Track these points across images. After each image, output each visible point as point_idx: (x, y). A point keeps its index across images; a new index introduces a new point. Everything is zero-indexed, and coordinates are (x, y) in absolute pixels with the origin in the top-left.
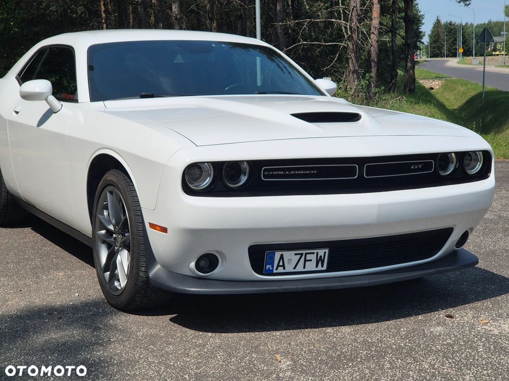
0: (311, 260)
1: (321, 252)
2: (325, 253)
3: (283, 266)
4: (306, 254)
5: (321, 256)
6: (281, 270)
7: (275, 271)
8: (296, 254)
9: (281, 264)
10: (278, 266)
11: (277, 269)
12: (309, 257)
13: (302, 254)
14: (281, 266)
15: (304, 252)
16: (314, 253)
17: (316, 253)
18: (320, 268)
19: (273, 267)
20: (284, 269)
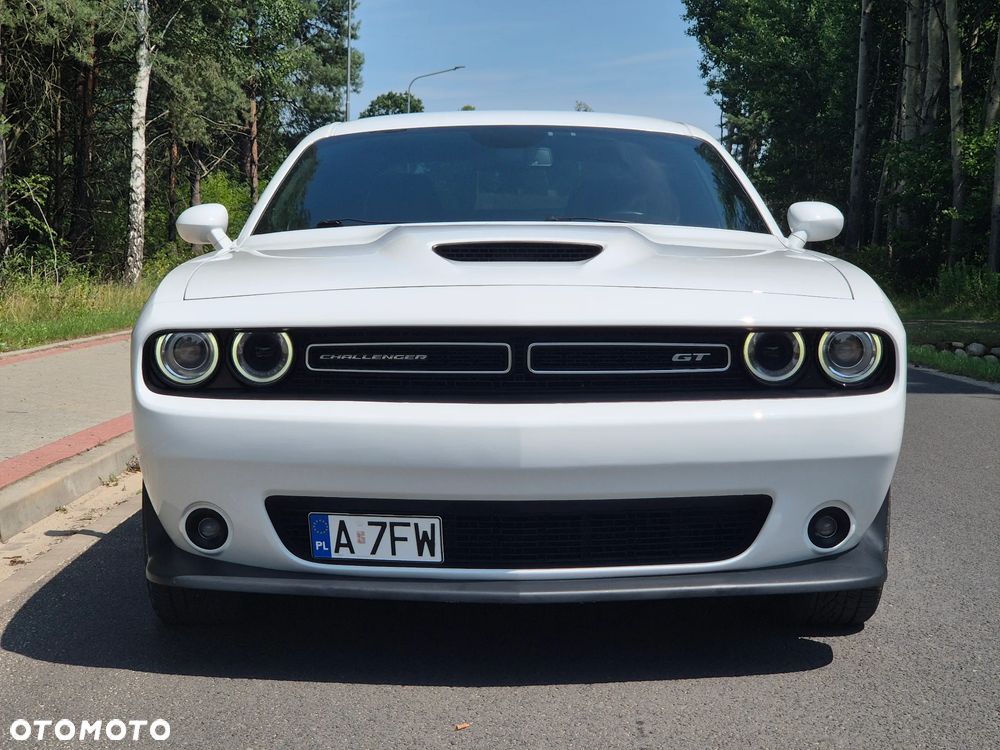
0: (405, 539)
1: (425, 524)
2: (433, 526)
3: (349, 545)
4: (393, 525)
5: (425, 533)
6: (344, 553)
7: (334, 555)
8: (370, 524)
9: (344, 540)
10: (339, 545)
11: (337, 551)
12: (399, 532)
13: (383, 525)
14: (344, 545)
15: (388, 520)
16: (408, 525)
17: (412, 526)
18: (426, 557)
19: (328, 545)
20: (352, 551)
